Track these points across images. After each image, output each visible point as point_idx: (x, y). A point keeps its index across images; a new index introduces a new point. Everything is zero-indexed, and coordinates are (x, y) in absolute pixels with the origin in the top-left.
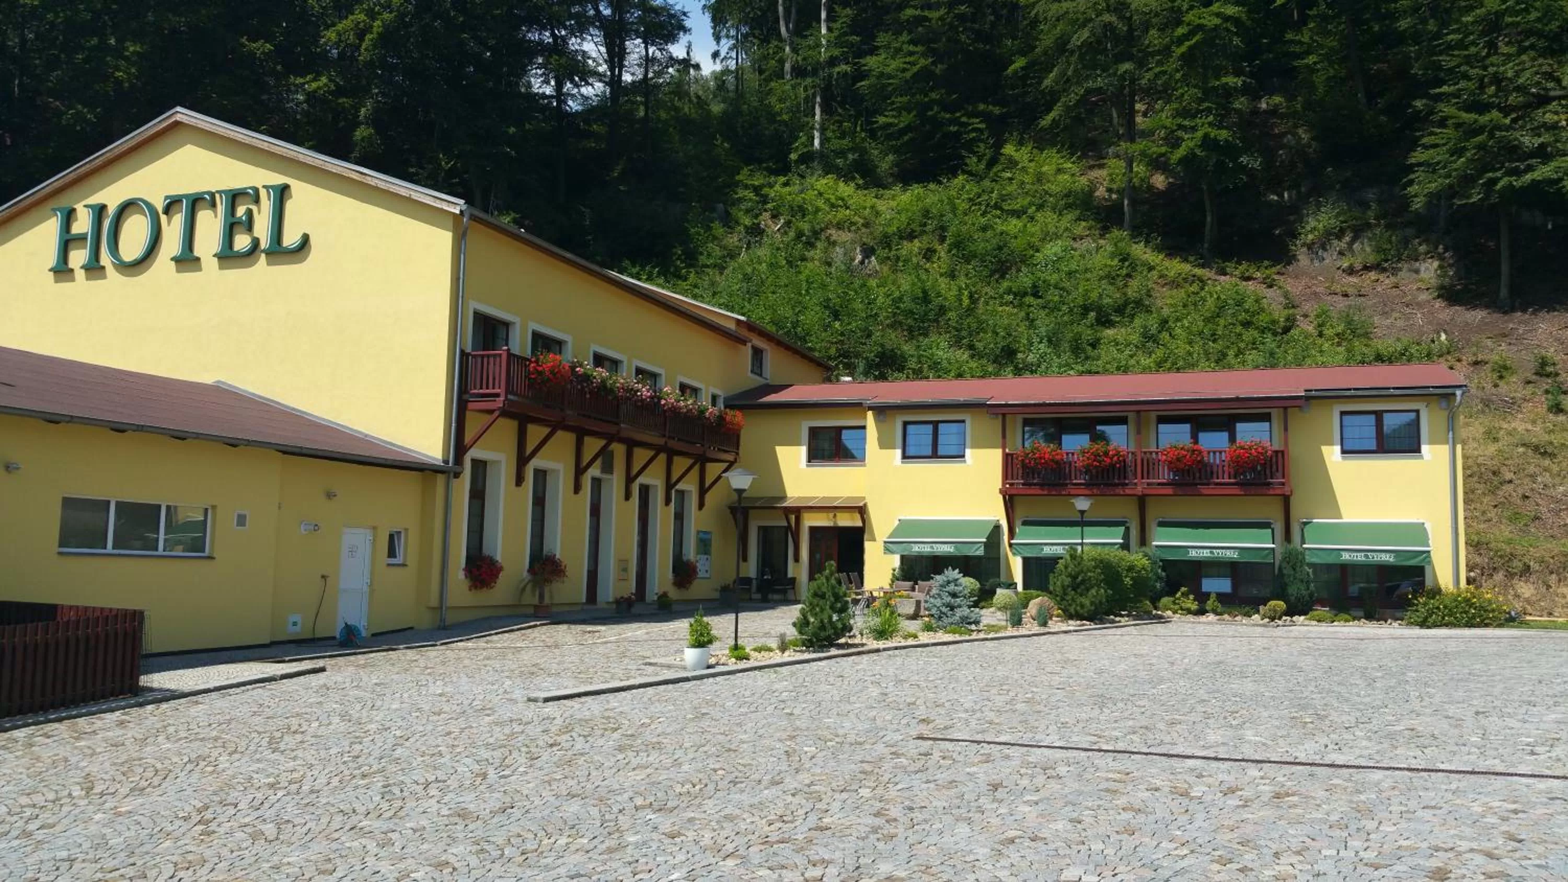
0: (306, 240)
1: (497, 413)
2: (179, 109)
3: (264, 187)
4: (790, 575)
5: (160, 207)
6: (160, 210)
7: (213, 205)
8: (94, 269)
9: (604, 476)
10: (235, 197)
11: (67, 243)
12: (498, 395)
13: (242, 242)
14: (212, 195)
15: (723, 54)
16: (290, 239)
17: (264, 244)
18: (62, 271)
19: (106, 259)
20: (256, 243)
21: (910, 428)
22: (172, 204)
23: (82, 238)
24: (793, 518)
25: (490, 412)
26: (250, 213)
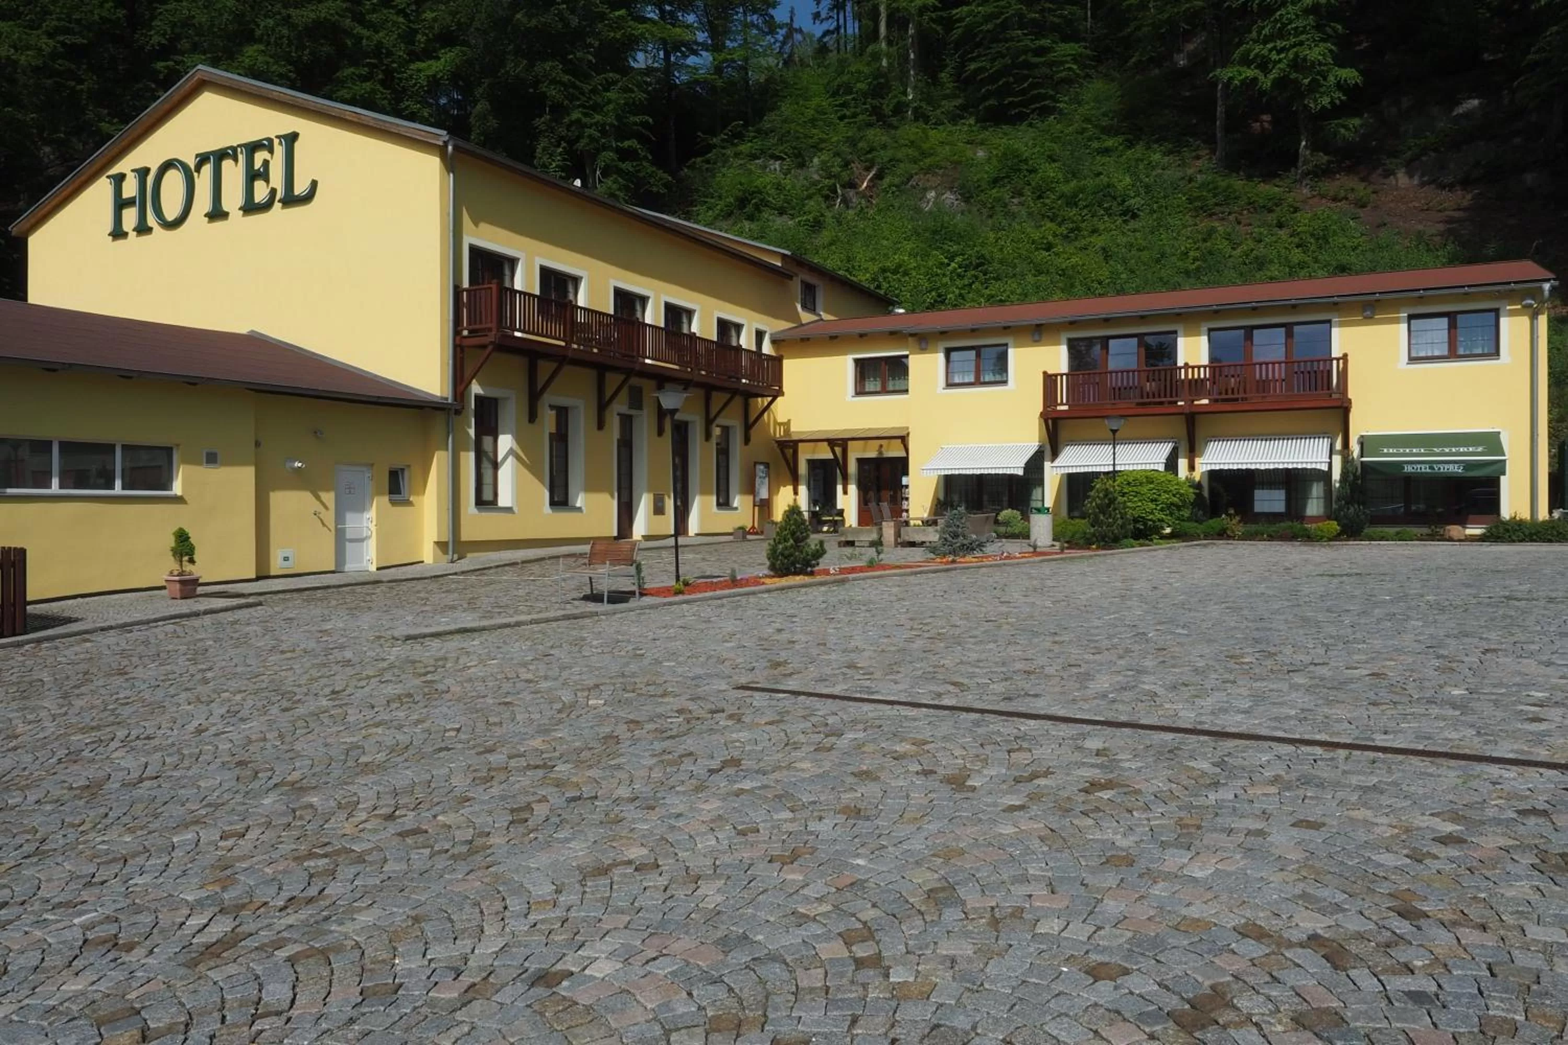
0: (314, 184)
1: (490, 348)
2: (200, 67)
3: (277, 137)
4: (839, 507)
5: (192, 165)
6: (193, 167)
7: (236, 160)
8: (143, 229)
9: (633, 412)
10: (253, 148)
11: (121, 204)
12: (490, 330)
13: (261, 192)
14: (234, 149)
15: (823, 15)
16: (300, 188)
17: (279, 195)
18: (118, 233)
19: (151, 220)
20: (273, 192)
21: (954, 355)
22: (203, 159)
23: (130, 202)
24: (838, 450)
25: (484, 347)
26: (266, 163)
